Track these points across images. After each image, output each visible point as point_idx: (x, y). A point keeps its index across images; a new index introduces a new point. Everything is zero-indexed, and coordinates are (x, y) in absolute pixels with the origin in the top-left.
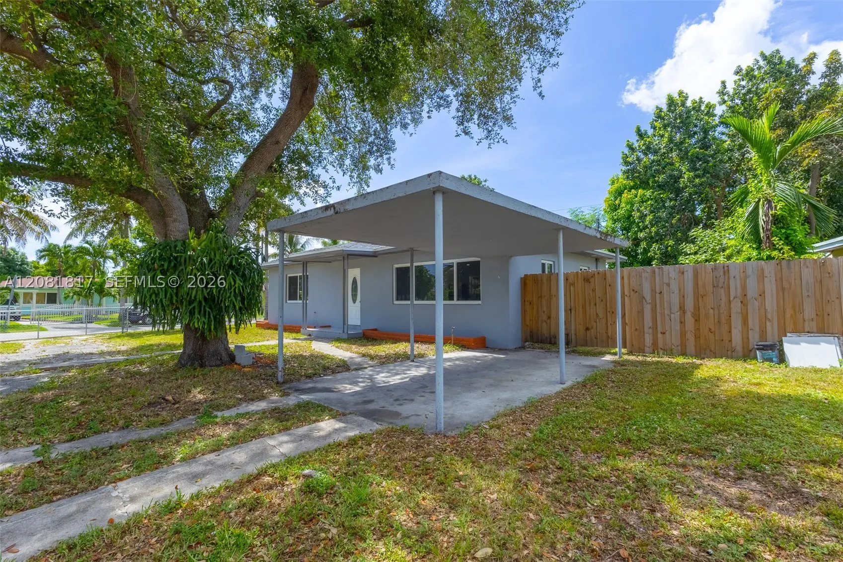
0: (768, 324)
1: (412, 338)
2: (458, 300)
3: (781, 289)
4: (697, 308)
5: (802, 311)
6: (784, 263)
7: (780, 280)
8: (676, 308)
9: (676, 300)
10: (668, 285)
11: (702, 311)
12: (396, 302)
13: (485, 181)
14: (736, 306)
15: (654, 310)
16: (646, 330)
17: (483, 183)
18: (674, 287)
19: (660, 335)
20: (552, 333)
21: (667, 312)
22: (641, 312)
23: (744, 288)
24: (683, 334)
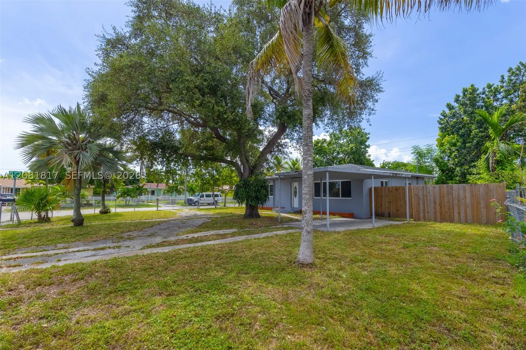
0: (468, 209)
1: (321, 213)
2: (342, 197)
3: (472, 195)
4: (441, 203)
5: (480, 204)
6: (473, 185)
7: (471, 192)
8: (432, 202)
9: (432, 199)
10: (429, 193)
11: (443, 204)
12: (314, 198)
13: (364, 129)
14: (456, 201)
15: (424, 203)
16: (421, 211)
17: (363, 131)
18: (431, 193)
19: (426, 213)
20: (383, 212)
21: (429, 204)
22: (419, 204)
23: (459, 194)
24: (435, 213)
